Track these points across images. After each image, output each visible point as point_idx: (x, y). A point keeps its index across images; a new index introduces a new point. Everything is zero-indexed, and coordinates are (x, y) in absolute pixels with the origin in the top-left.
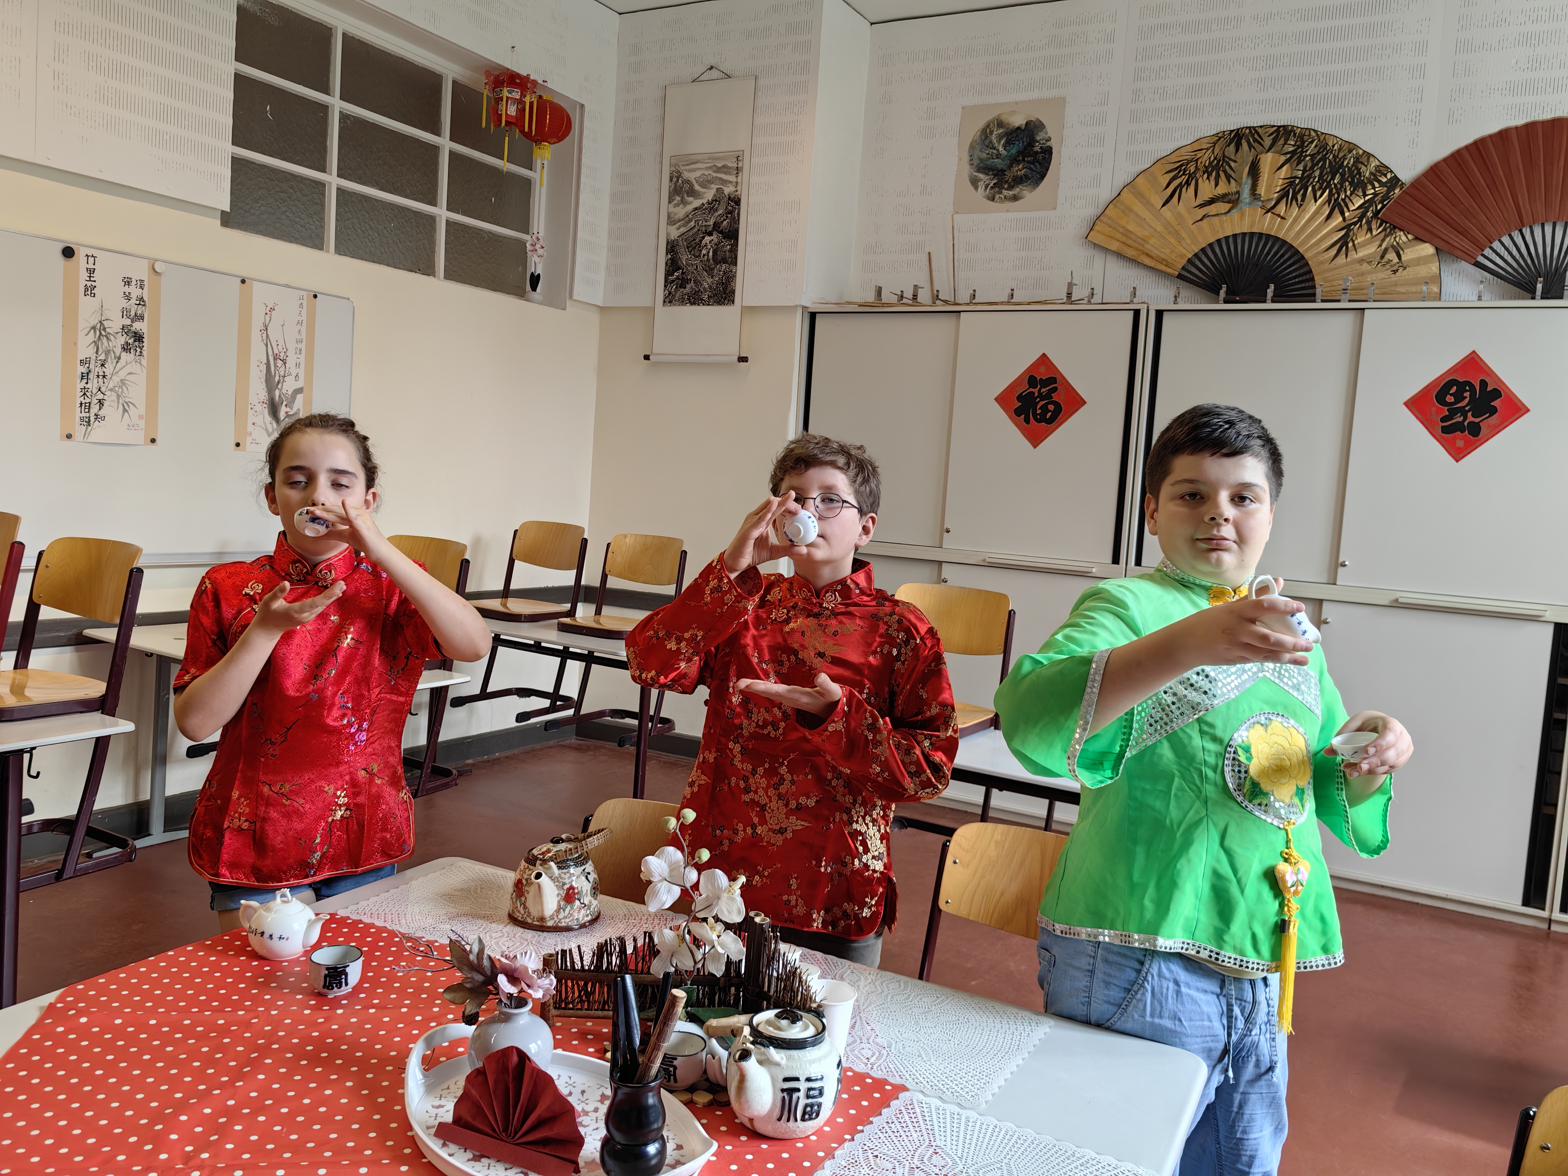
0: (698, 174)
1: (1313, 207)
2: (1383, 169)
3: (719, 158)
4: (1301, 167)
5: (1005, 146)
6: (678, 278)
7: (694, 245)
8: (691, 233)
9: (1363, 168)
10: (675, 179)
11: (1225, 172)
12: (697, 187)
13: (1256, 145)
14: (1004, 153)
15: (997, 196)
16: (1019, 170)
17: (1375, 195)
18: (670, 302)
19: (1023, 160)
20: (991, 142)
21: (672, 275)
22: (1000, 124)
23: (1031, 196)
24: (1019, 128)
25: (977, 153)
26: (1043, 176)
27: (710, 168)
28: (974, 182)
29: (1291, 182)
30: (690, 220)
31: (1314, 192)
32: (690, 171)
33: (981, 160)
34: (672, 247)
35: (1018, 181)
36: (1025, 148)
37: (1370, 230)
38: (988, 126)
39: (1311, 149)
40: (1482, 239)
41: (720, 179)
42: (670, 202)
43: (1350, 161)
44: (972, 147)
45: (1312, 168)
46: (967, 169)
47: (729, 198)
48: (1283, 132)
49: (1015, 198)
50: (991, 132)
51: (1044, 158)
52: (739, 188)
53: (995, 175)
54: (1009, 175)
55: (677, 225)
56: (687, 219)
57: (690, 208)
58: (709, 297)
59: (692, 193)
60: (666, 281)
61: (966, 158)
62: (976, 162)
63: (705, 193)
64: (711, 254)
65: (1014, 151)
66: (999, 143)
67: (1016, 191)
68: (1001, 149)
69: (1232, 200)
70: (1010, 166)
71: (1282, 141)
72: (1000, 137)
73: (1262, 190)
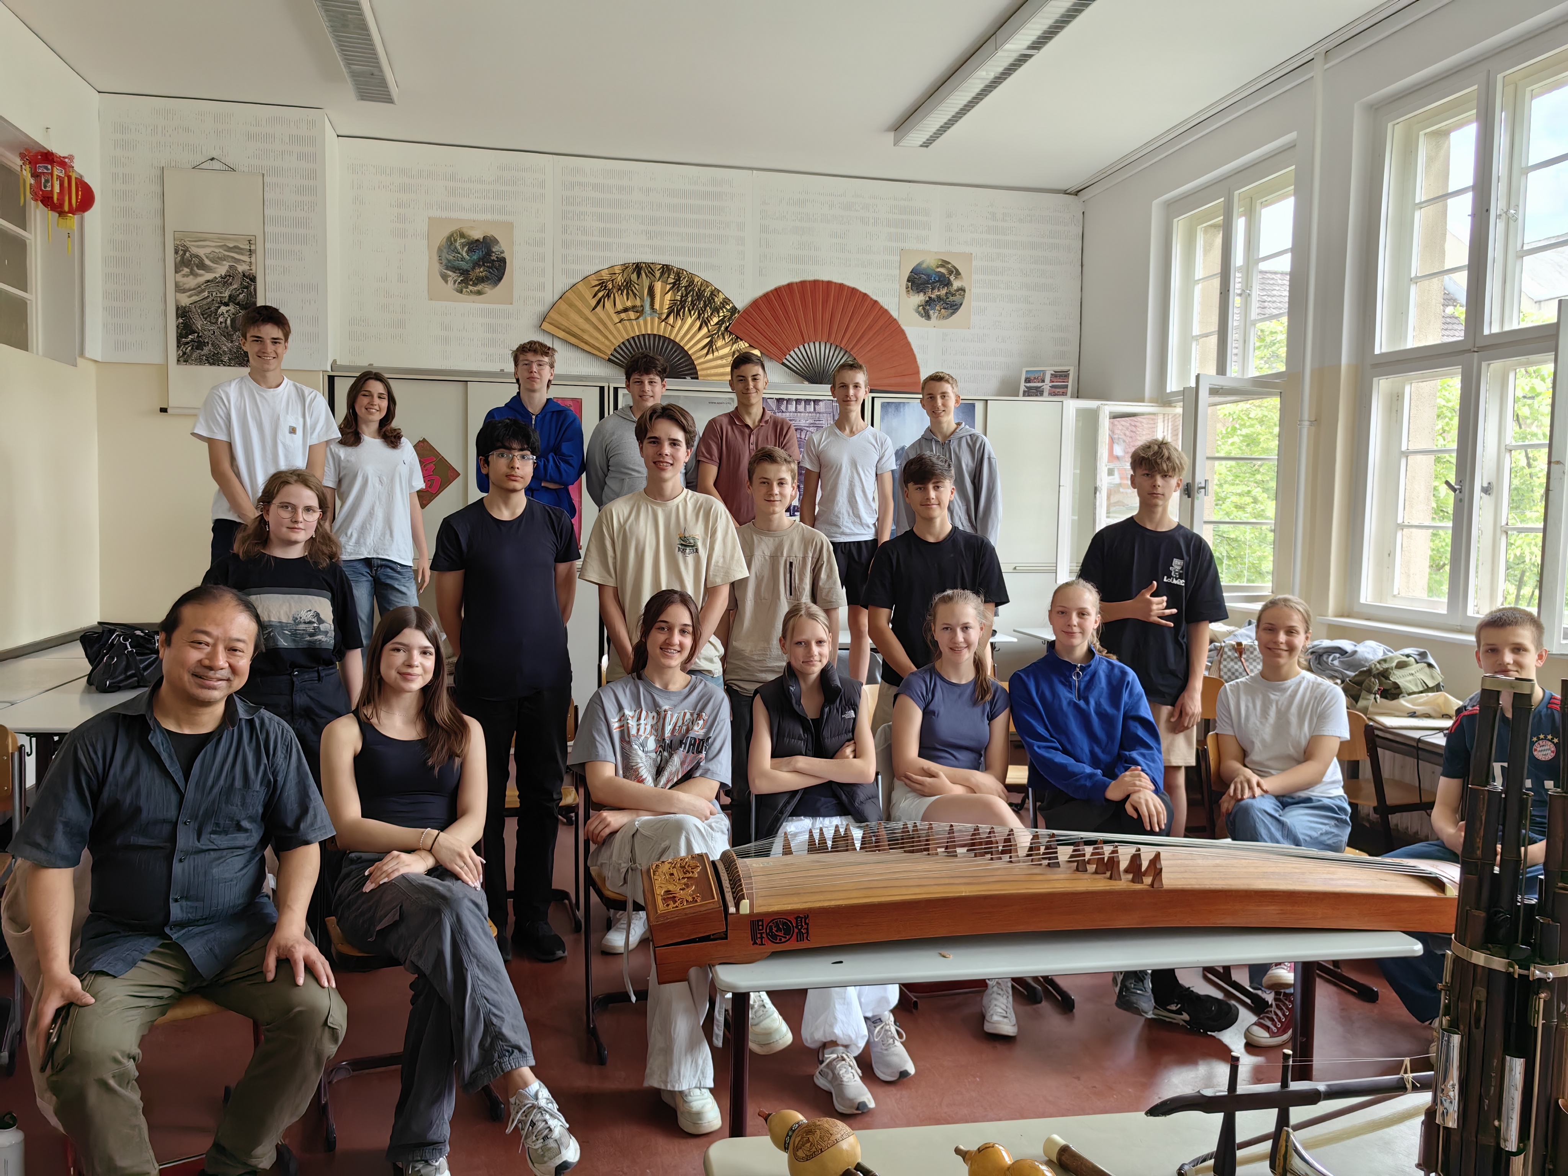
0: (208, 250)
1: (689, 321)
2: (726, 301)
3: (229, 239)
4: (679, 294)
5: (467, 252)
6: (192, 340)
7: (209, 314)
8: (205, 302)
9: (716, 299)
10: (181, 253)
11: (632, 291)
12: (207, 262)
13: (650, 275)
14: (467, 257)
15: (464, 290)
16: (480, 272)
17: (725, 317)
18: (186, 361)
19: (484, 265)
20: (456, 248)
21: (186, 337)
22: (462, 235)
23: (491, 292)
24: (477, 240)
25: (444, 255)
26: (500, 279)
27: (220, 247)
28: (445, 278)
29: (673, 301)
30: (203, 291)
31: (690, 312)
32: (198, 247)
33: (449, 261)
34: (182, 313)
35: (481, 280)
36: (484, 257)
37: (724, 338)
38: (452, 235)
39: (684, 283)
40: (784, 349)
41: (233, 258)
42: (176, 272)
43: (707, 293)
44: (440, 250)
45: (687, 295)
46: (437, 267)
47: (244, 275)
48: (666, 269)
49: (479, 293)
50: (455, 241)
51: (500, 266)
52: (253, 267)
53: (462, 274)
54: (473, 275)
55: (188, 294)
56: (198, 289)
57: (201, 280)
58: (230, 359)
59: (202, 266)
60: (178, 341)
61: (435, 258)
62: (444, 262)
63: (215, 268)
64: (229, 322)
65: (475, 257)
66: (463, 249)
67: (479, 287)
68: (464, 254)
69: (639, 311)
70: (473, 268)
71: (666, 275)
72: (463, 245)
73: (657, 306)
